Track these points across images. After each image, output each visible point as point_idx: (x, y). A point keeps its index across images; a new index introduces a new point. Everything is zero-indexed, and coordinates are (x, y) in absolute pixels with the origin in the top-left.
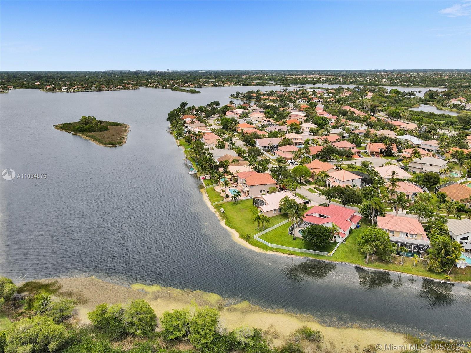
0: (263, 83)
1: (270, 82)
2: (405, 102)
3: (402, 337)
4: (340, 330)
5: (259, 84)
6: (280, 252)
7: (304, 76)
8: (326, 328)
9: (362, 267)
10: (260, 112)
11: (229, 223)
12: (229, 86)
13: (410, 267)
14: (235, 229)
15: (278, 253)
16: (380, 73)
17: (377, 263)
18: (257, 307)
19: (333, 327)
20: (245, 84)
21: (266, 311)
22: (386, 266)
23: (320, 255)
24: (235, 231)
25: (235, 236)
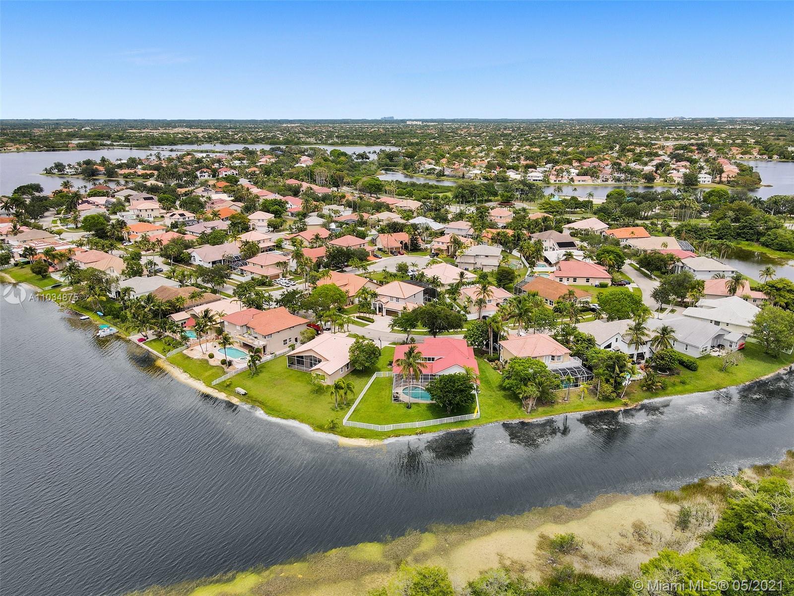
0: (93, 144)
1: (105, 142)
2: (365, 169)
3: (652, 498)
4: (584, 520)
5: (86, 147)
6: (403, 435)
7: (162, 131)
8: (566, 525)
9: (526, 421)
10: (146, 199)
11: (273, 410)
12: (18, 151)
13: (578, 402)
14: (294, 418)
15: (401, 437)
16: (285, 125)
17: (541, 409)
18: (453, 537)
19: (572, 520)
20: (52, 147)
21: (470, 537)
22: (551, 409)
23: (463, 421)
24: (298, 422)
25: (306, 430)
